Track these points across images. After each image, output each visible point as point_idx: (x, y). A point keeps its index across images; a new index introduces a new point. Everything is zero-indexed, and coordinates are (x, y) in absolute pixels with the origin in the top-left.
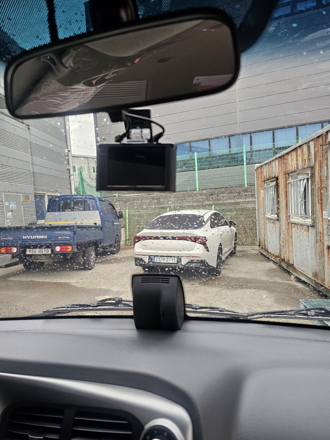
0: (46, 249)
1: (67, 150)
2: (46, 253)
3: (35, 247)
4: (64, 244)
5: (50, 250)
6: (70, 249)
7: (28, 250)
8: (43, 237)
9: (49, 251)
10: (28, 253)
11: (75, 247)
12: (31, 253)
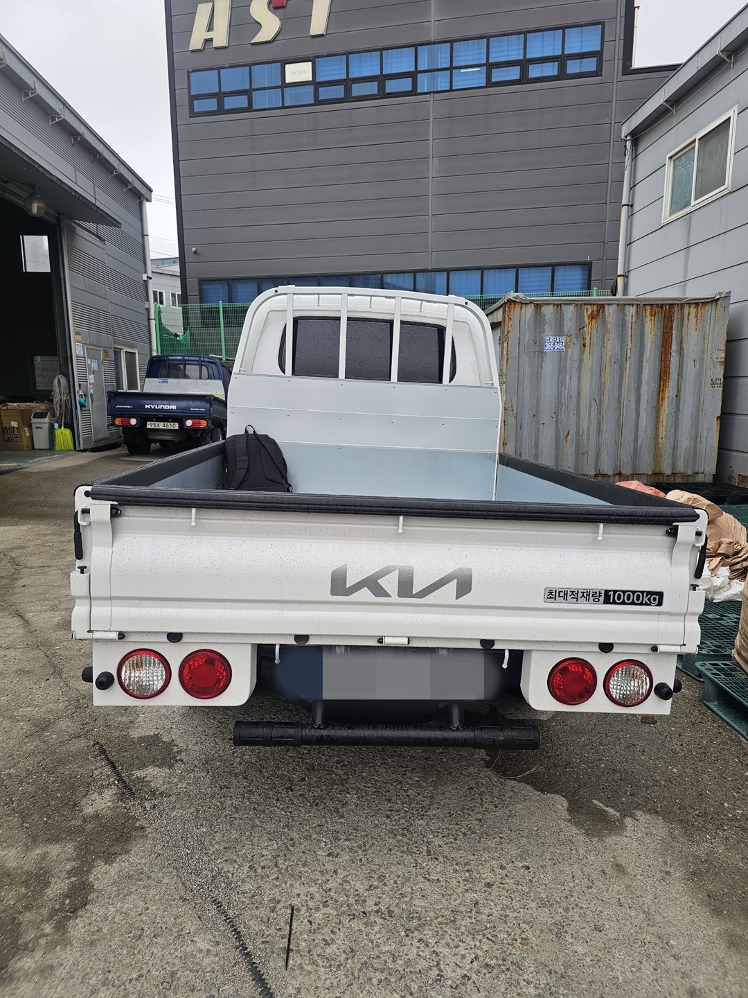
0: (172, 424)
1: (146, 275)
2: (172, 428)
3: (160, 420)
4: (196, 417)
5: (177, 424)
6: (204, 423)
7: (148, 423)
8: (171, 407)
9: (176, 426)
10: (149, 427)
11: (210, 422)
12: (153, 427)
